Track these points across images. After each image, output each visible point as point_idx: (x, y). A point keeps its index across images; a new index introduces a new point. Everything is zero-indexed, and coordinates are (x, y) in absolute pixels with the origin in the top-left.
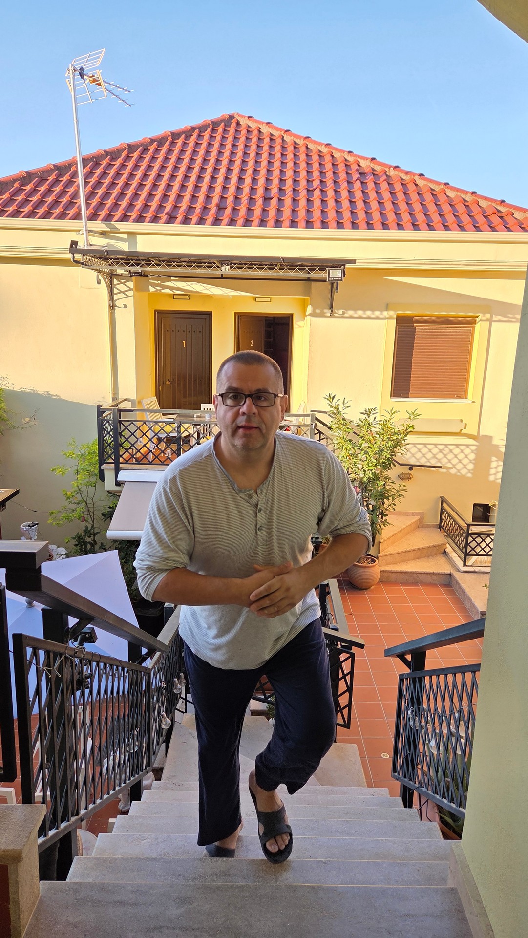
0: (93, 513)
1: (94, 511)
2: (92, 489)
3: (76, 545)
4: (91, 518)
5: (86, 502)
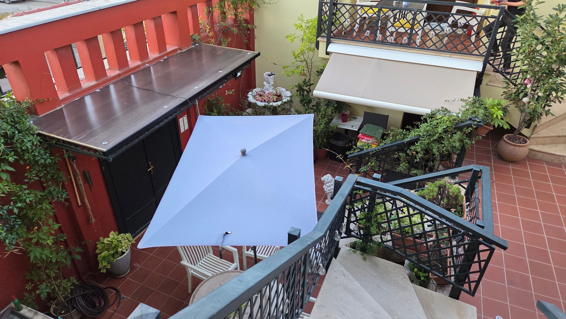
0: (311, 70)
1: (311, 68)
2: (311, 53)
3: (297, 91)
4: (309, 73)
5: (307, 62)
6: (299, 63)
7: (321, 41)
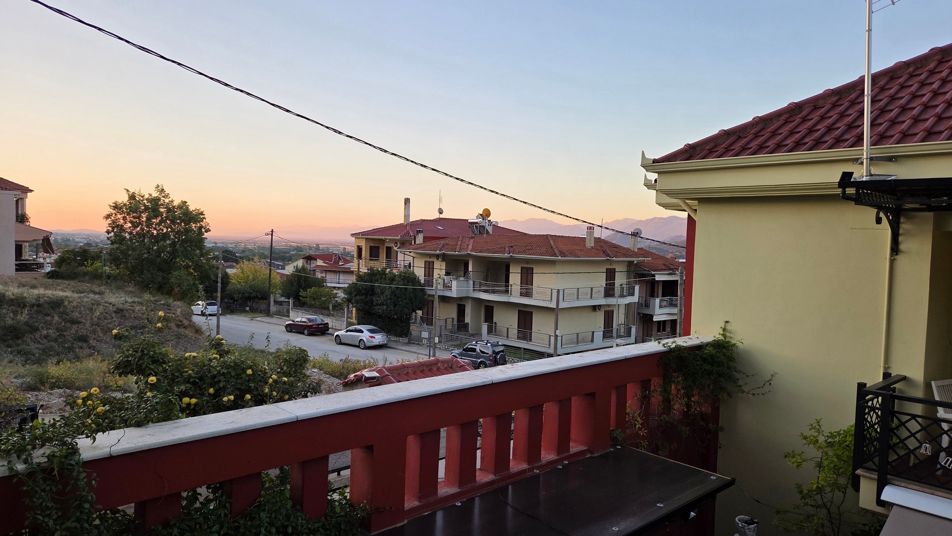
1: (839, 525)
2: (839, 495)
4: (834, 533)
5: (829, 511)
6: (812, 511)
7: (864, 476)
